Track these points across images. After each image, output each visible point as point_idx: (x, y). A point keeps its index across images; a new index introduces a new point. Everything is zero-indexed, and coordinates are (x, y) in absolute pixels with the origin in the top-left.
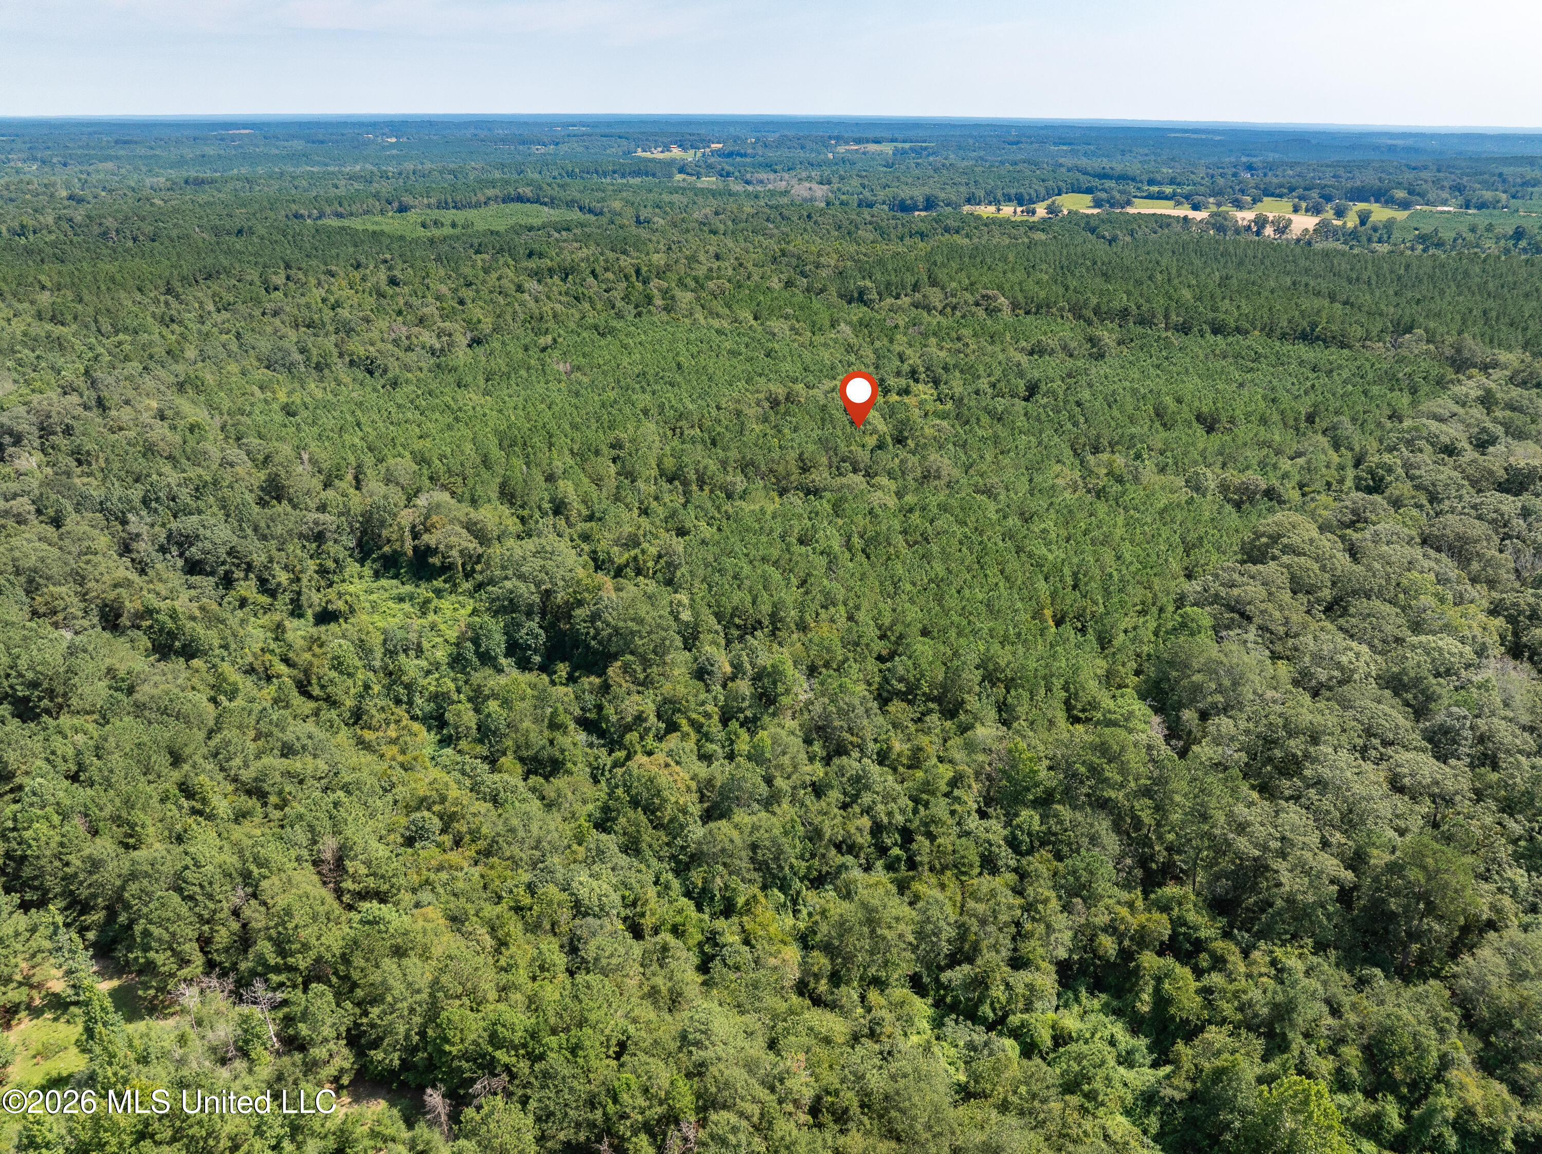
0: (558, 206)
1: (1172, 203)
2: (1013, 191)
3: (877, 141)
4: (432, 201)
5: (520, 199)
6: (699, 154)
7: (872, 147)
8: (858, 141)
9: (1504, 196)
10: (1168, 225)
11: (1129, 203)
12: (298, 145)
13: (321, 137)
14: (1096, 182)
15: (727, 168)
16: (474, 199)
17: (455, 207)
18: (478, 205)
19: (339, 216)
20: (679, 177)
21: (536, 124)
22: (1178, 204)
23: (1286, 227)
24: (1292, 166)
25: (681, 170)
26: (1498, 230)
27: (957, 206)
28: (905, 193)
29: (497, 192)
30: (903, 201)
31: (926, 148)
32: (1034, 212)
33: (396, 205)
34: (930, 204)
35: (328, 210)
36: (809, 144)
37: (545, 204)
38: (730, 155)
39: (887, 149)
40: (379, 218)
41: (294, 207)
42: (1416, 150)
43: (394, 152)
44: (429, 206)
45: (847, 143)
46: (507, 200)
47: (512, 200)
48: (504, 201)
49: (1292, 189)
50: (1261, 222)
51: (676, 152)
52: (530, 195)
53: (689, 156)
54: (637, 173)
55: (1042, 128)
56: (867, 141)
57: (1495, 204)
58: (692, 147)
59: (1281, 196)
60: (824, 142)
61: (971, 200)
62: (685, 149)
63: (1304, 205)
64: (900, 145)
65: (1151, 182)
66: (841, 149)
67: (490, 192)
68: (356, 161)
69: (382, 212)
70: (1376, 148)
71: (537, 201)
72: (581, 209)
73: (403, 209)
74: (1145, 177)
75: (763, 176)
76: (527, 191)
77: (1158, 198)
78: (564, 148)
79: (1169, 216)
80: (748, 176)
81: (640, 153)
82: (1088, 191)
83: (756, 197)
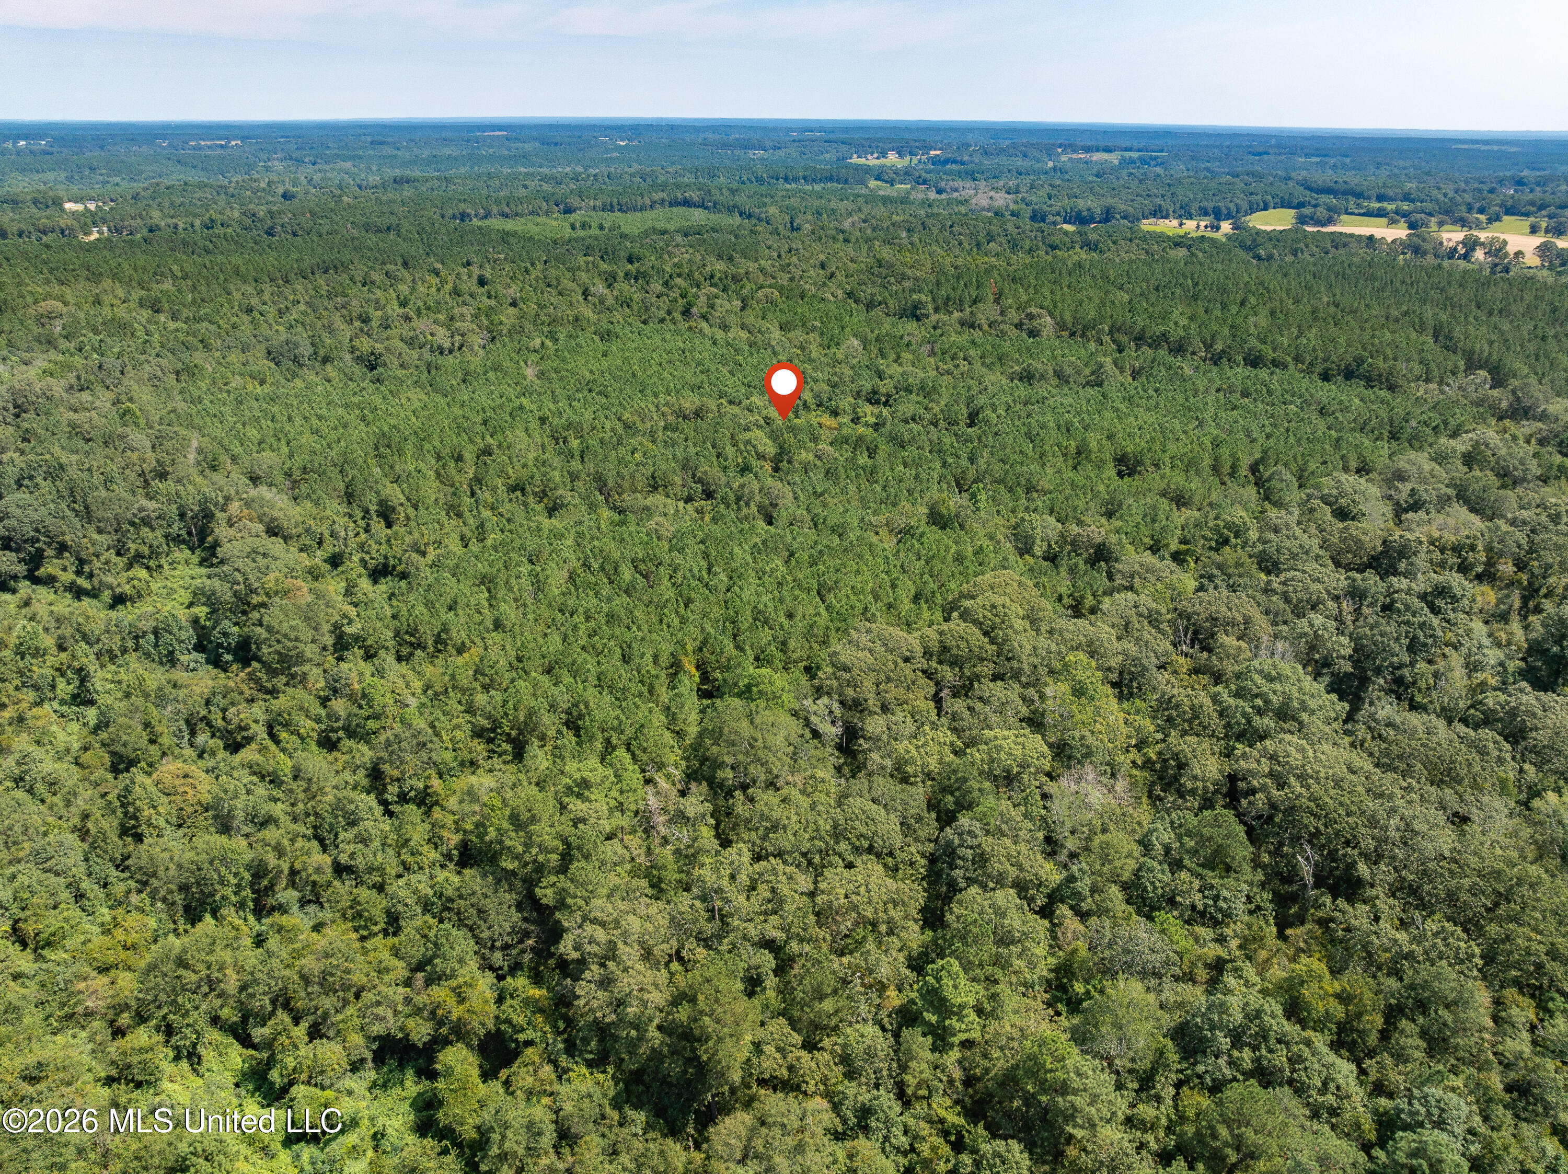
0: (720, 211)
1: (1384, 221)
2: (1210, 205)
3: (1108, 150)
5: (687, 203)
7: (1099, 156)
8: (1088, 149)
10: (1345, 245)
11: (1330, 220)
12: (531, 147)
13: (559, 139)
16: (639, 203)
18: (643, 208)
19: (505, 216)
20: (873, 184)
22: (1392, 222)
23: (1499, 250)
25: (878, 178)
30: (1079, 213)
31: (1156, 158)
32: (1218, 228)
35: (495, 210)
36: (1034, 153)
37: (708, 209)
38: (942, 162)
39: (1114, 158)
41: (463, 206)
44: (594, 208)
45: (1075, 151)
46: (674, 203)
47: (679, 204)
48: (671, 205)
50: (1471, 245)
51: (892, 158)
52: (696, 198)
53: (902, 163)
54: (829, 179)
55: (1308, 139)
56: (1099, 150)
58: (912, 153)
60: (1050, 151)
61: (1158, 213)
62: (902, 156)
63: (1545, 225)
64: (1127, 154)
65: (1382, 198)
66: (1065, 158)
67: (657, 196)
69: (547, 214)
73: (568, 211)
74: (1373, 193)
75: (959, 184)
76: (695, 196)
77: (1370, 216)
79: (1352, 235)
80: (943, 184)
81: (855, 160)
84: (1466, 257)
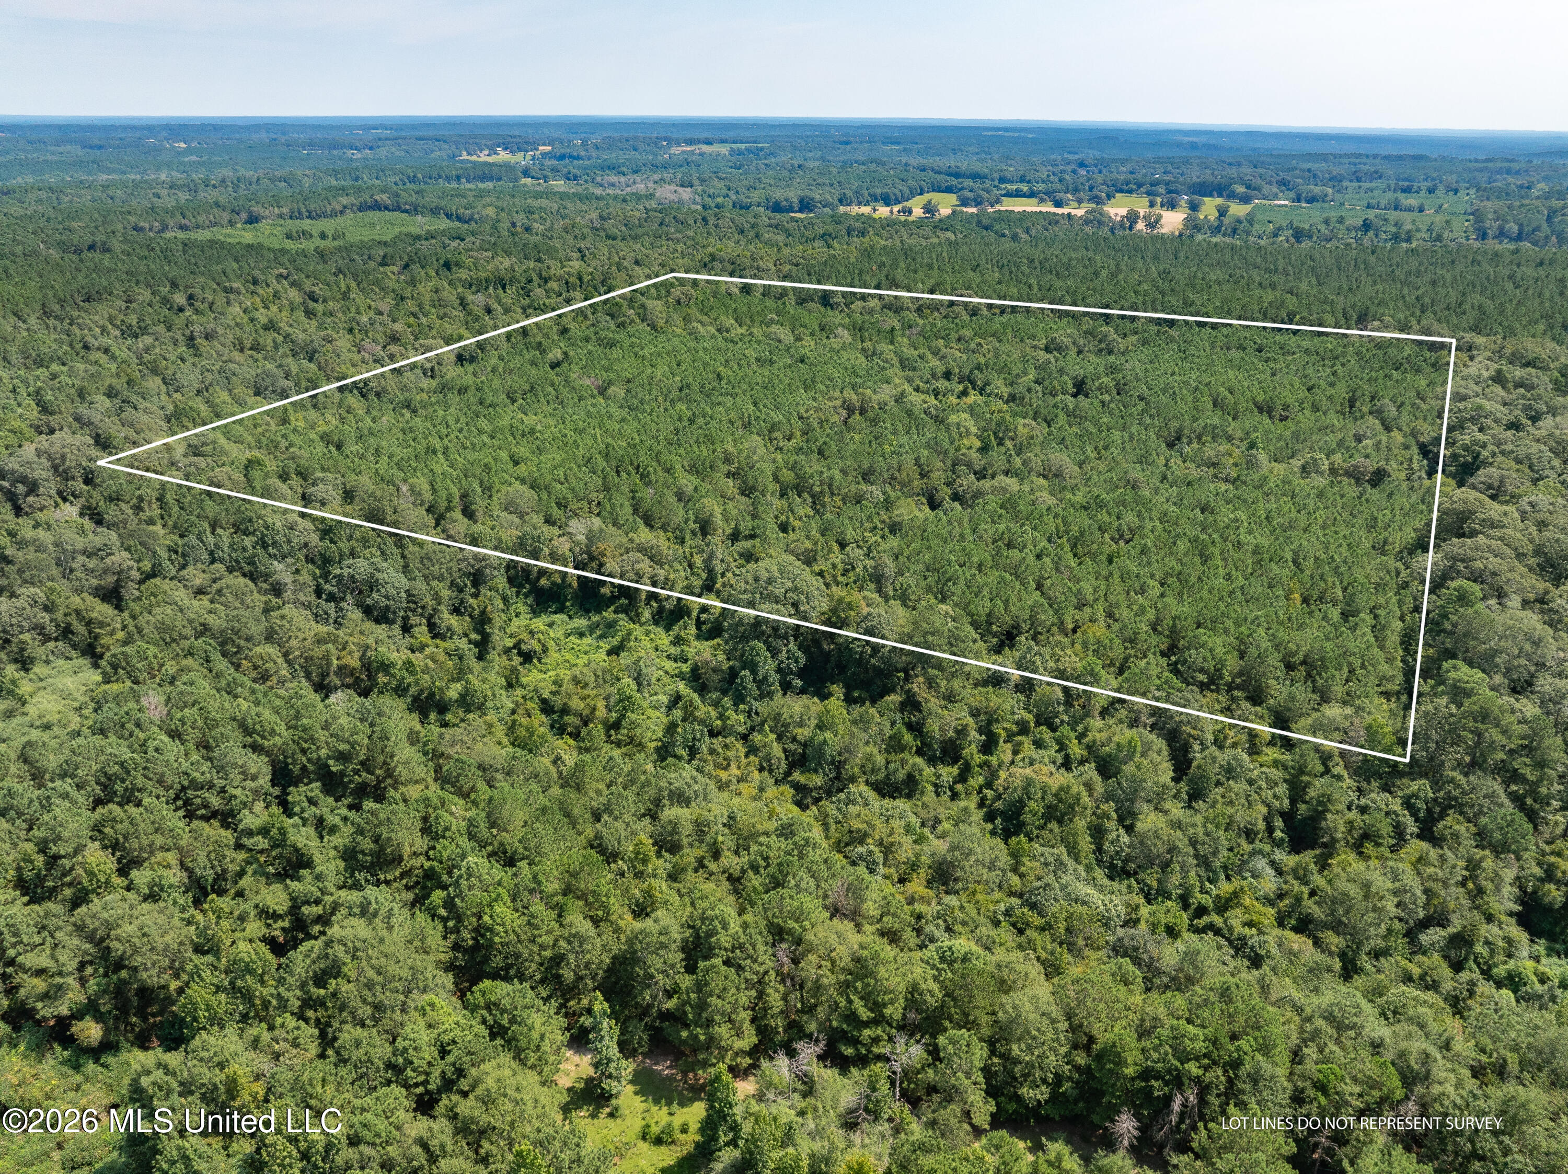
0: (423, 214)
1: (1036, 200)
2: (878, 191)
3: (708, 142)
4: (285, 210)
5: (377, 206)
6: (528, 157)
7: (706, 148)
8: (690, 142)
9: (1330, 191)
11: (998, 201)
12: (77, 151)
13: (96, 142)
14: (954, 182)
15: (574, 171)
16: (329, 208)
17: (309, 217)
18: (333, 214)
19: (183, 228)
20: (525, 181)
21: (332, 127)
22: (1042, 201)
23: (1157, 222)
24: (1123, 162)
25: (523, 174)
26: (1349, 222)
27: (833, 207)
28: (778, 195)
29: (352, 199)
30: (776, 203)
31: (762, 149)
32: (910, 211)
33: (244, 216)
34: (805, 205)
35: (171, 223)
36: (641, 146)
37: (406, 211)
38: (562, 157)
39: (724, 149)
40: (229, 230)
41: (133, 219)
42: (1215, 147)
43: (194, 158)
44: (281, 216)
45: (679, 144)
46: (363, 208)
47: (370, 208)
48: (361, 210)
49: (1140, 185)
50: (1132, 217)
51: (503, 156)
52: (388, 202)
53: (520, 159)
54: (483, 178)
56: (699, 142)
57: (1323, 198)
58: (520, 149)
59: (1130, 192)
60: (654, 143)
61: (843, 200)
62: (512, 152)
63: (1159, 200)
64: (735, 146)
65: (1002, 180)
66: (677, 150)
67: (344, 200)
68: (158, 169)
69: (231, 223)
70: (1179, 145)
71: (398, 208)
72: (449, 216)
73: (253, 220)
74: (994, 176)
75: (613, 179)
76: (384, 198)
77: (1017, 196)
78: (383, 152)
80: (599, 179)
81: (465, 156)
82: (949, 190)
83: (624, 200)
84: (1131, 228)
